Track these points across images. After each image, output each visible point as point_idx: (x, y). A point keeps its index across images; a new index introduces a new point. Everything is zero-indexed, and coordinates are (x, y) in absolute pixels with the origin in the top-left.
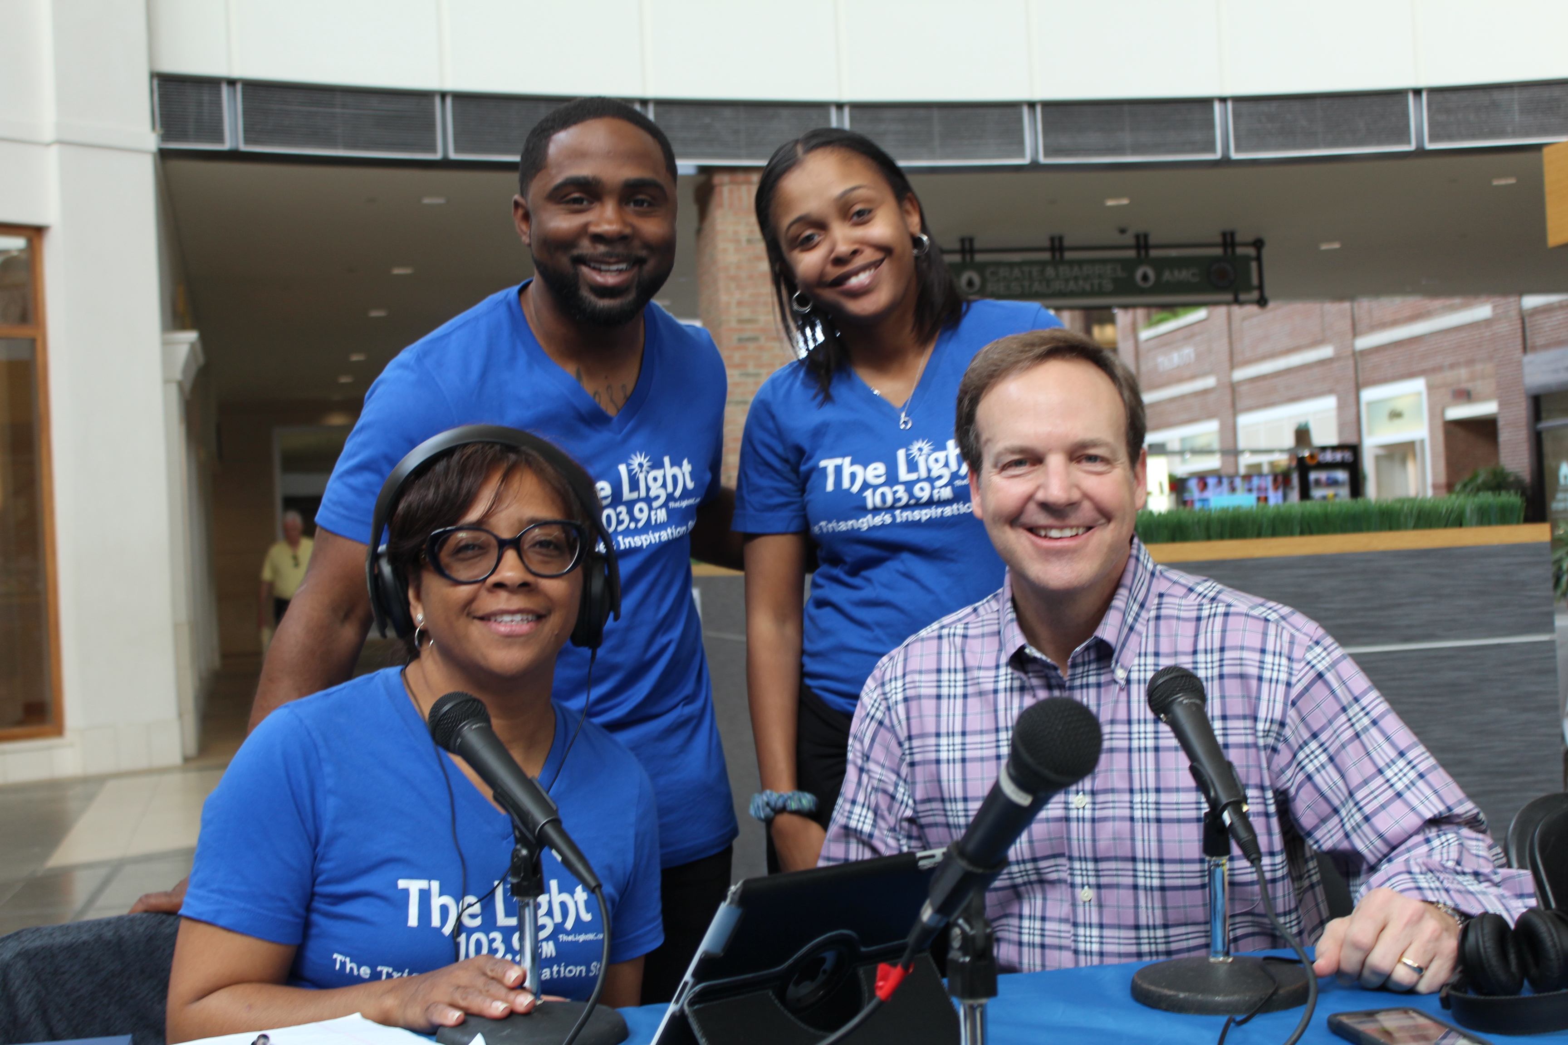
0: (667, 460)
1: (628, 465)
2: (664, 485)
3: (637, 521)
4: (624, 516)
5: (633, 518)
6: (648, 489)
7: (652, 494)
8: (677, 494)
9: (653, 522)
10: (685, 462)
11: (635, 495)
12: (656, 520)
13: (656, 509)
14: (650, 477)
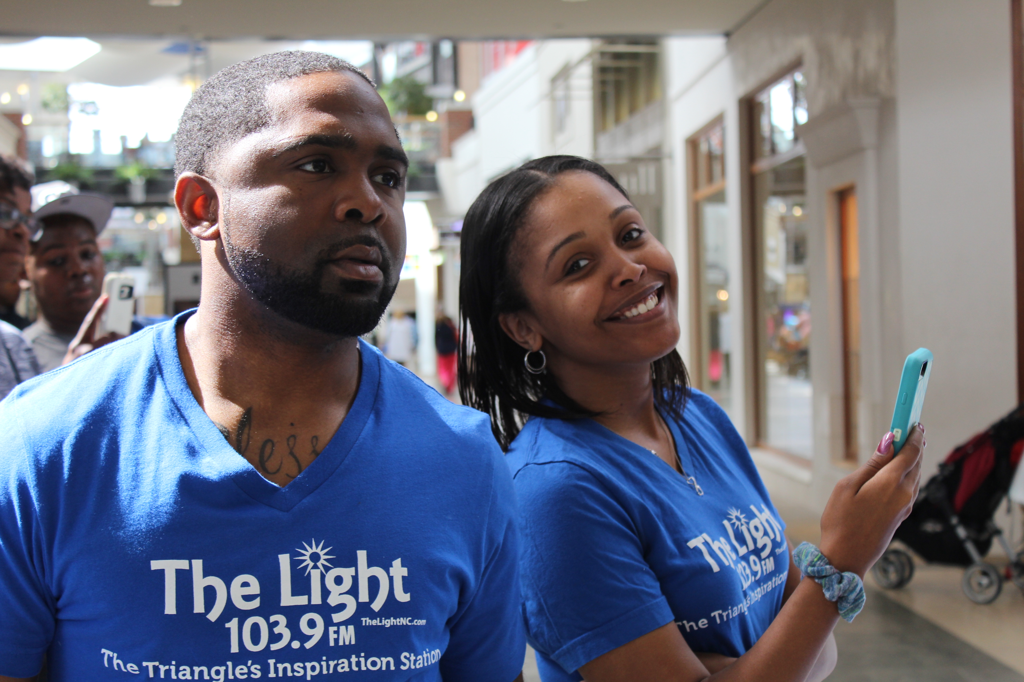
0: (362, 555)
1: (294, 555)
2: (354, 591)
3: (305, 638)
4: (282, 629)
5: (297, 634)
6: (325, 593)
7: (333, 601)
8: (377, 606)
9: (332, 643)
10: (397, 563)
11: (302, 600)
12: (337, 640)
13: (339, 625)
14: (330, 576)
